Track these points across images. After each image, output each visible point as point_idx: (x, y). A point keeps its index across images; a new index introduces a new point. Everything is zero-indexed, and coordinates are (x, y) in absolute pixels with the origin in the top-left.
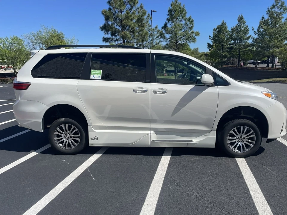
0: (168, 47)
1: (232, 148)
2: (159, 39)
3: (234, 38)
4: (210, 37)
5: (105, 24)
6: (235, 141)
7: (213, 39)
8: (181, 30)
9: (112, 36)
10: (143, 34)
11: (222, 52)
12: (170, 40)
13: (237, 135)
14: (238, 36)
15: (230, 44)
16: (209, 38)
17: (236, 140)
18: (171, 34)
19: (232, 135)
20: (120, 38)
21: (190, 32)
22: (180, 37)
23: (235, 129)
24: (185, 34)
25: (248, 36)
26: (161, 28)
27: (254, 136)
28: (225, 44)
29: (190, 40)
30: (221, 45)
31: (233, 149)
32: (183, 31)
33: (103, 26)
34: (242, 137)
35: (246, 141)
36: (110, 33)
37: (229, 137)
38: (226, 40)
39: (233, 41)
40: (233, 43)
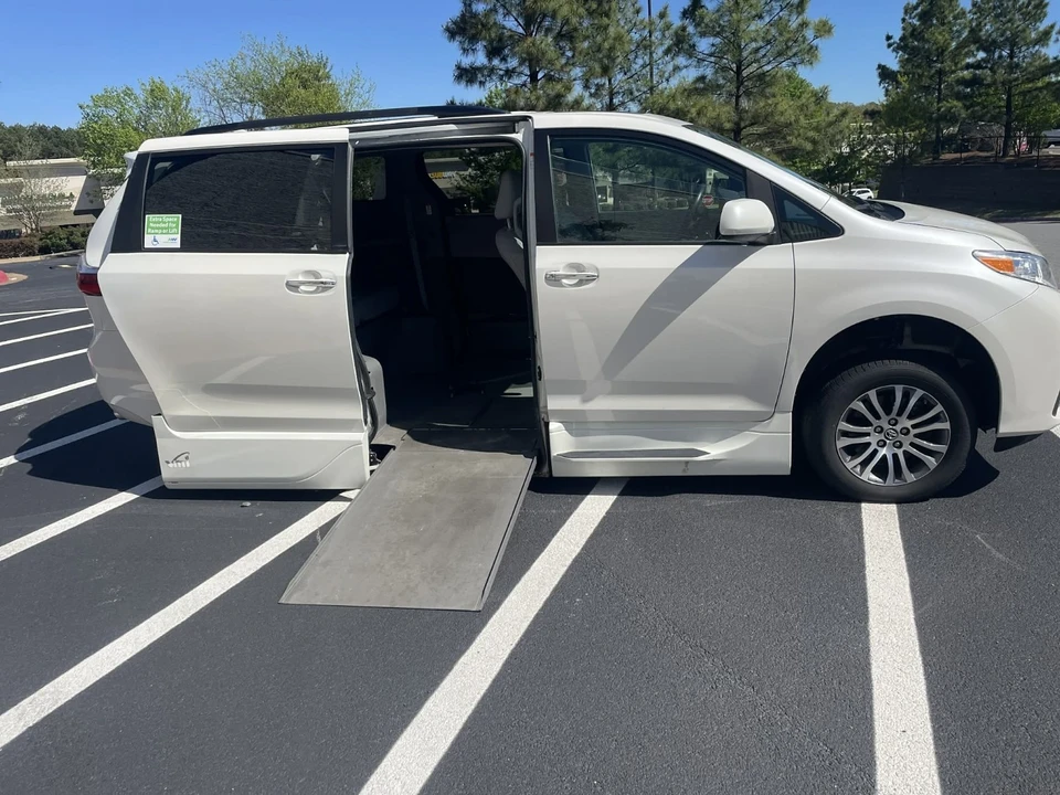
0: (704, 89)
1: (851, 464)
2: (673, 59)
3: (986, 41)
4: (889, 38)
5: (463, 15)
6: (867, 439)
7: (903, 46)
8: (760, 17)
9: (490, 60)
10: (606, 45)
11: (939, 100)
12: (713, 59)
13: (877, 417)
14: (1005, 31)
15: (968, 66)
16: (886, 43)
17: (873, 439)
18: (715, 36)
19: (856, 418)
20: (522, 63)
21: (794, 23)
22: (754, 45)
23: (872, 395)
24: (773, 31)
25: (1042, 26)
26: (679, 15)
27: (946, 426)
28: (948, 65)
29: (795, 55)
30: (933, 71)
31: (858, 469)
32: (767, 19)
33: (455, 23)
34: (898, 427)
35: (912, 444)
36: (480, 46)
37: (844, 426)
38: (956, 48)
39: (981, 55)
40: (983, 59)
